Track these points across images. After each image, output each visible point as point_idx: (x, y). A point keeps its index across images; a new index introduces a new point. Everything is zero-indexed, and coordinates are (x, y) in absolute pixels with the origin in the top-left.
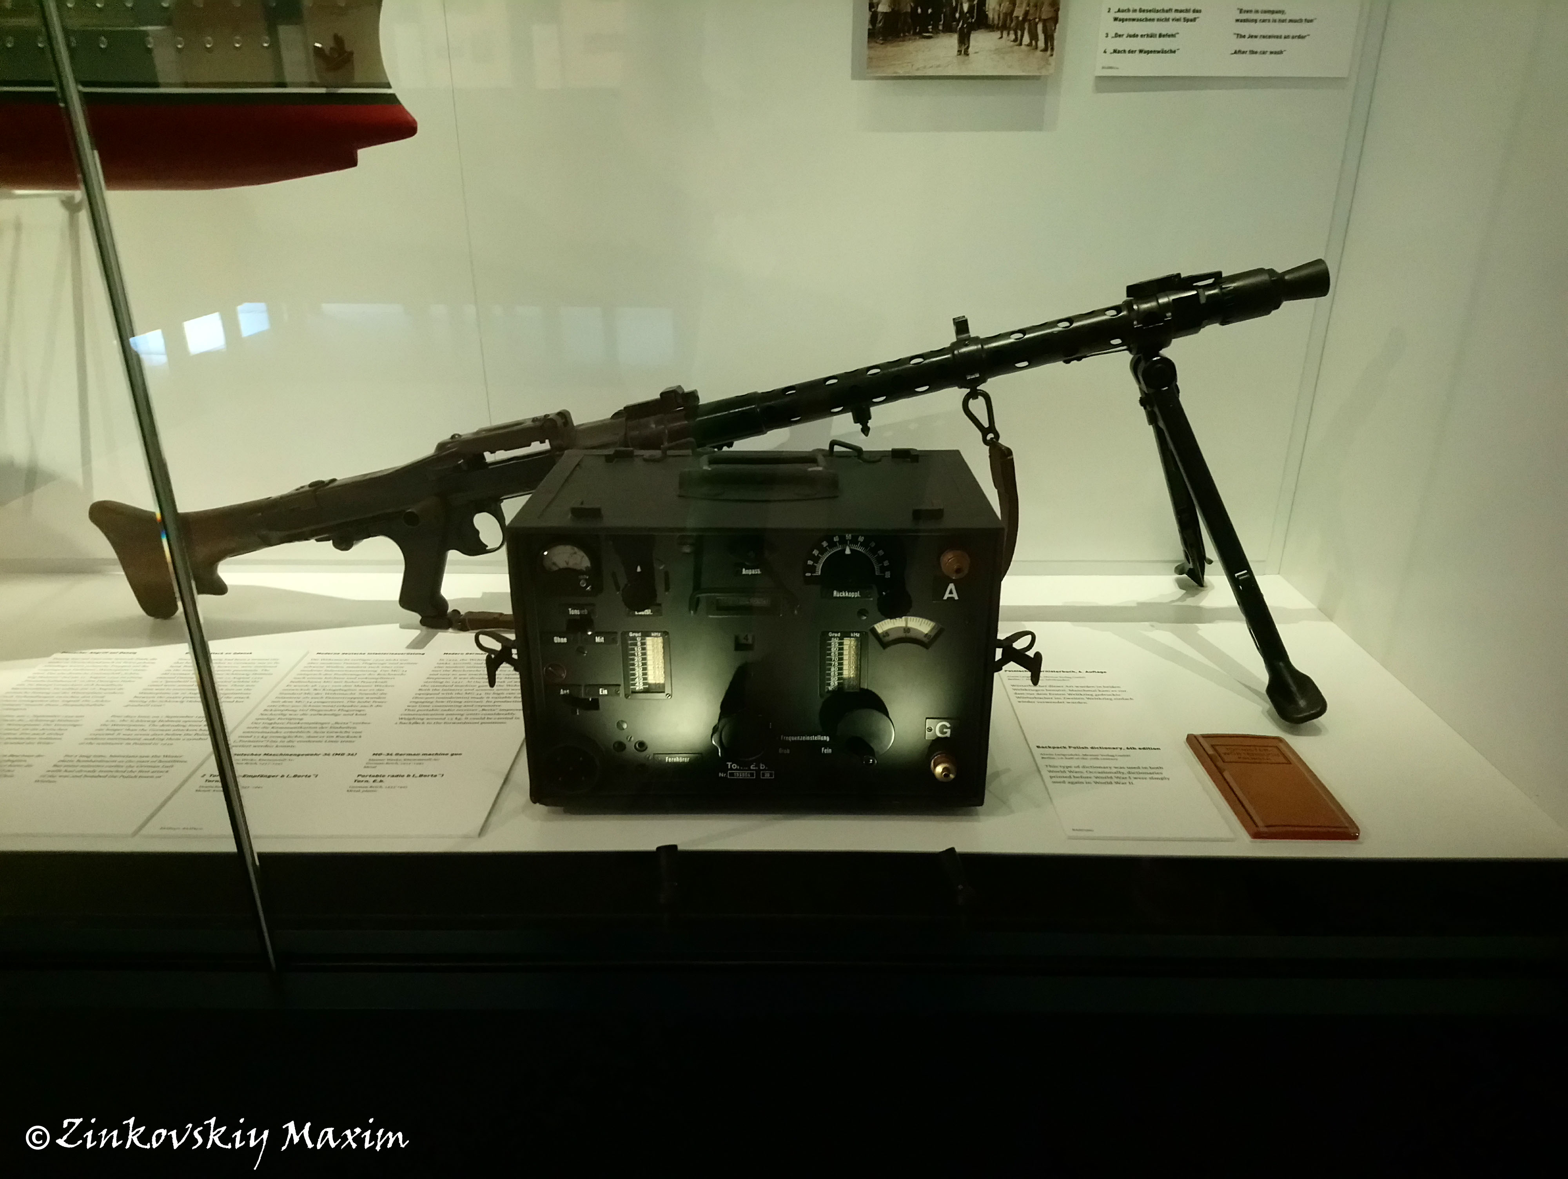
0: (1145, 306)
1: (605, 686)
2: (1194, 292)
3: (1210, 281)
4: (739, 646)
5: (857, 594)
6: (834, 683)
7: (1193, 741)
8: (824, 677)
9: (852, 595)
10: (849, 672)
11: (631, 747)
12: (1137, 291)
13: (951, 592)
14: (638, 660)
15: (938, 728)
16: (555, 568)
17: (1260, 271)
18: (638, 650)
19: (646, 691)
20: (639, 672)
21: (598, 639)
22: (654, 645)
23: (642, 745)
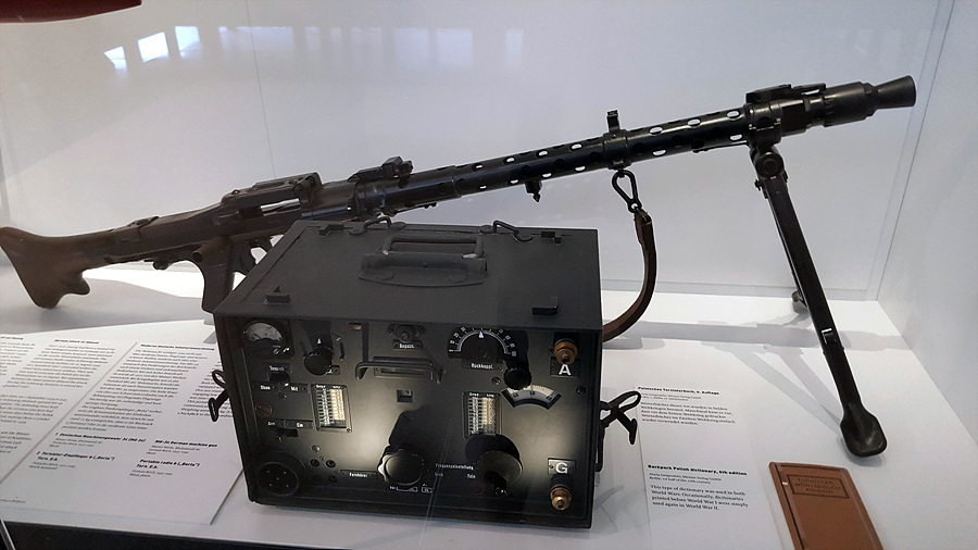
0: (759, 111)
1: (301, 421)
2: (801, 102)
3: (817, 91)
4: (401, 398)
5: (490, 367)
6: (475, 429)
7: (774, 467)
8: (467, 424)
9: (486, 367)
10: (487, 419)
11: (323, 464)
12: (754, 98)
13: (565, 369)
14: (325, 404)
15: (560, 466)
16: (257, 338)
17: (857, 85)
18: (324, 396)
19: (331, 426)
20: (326, 412)
21: (293, 389)
22: (336, 394)
23: (331, 464)
